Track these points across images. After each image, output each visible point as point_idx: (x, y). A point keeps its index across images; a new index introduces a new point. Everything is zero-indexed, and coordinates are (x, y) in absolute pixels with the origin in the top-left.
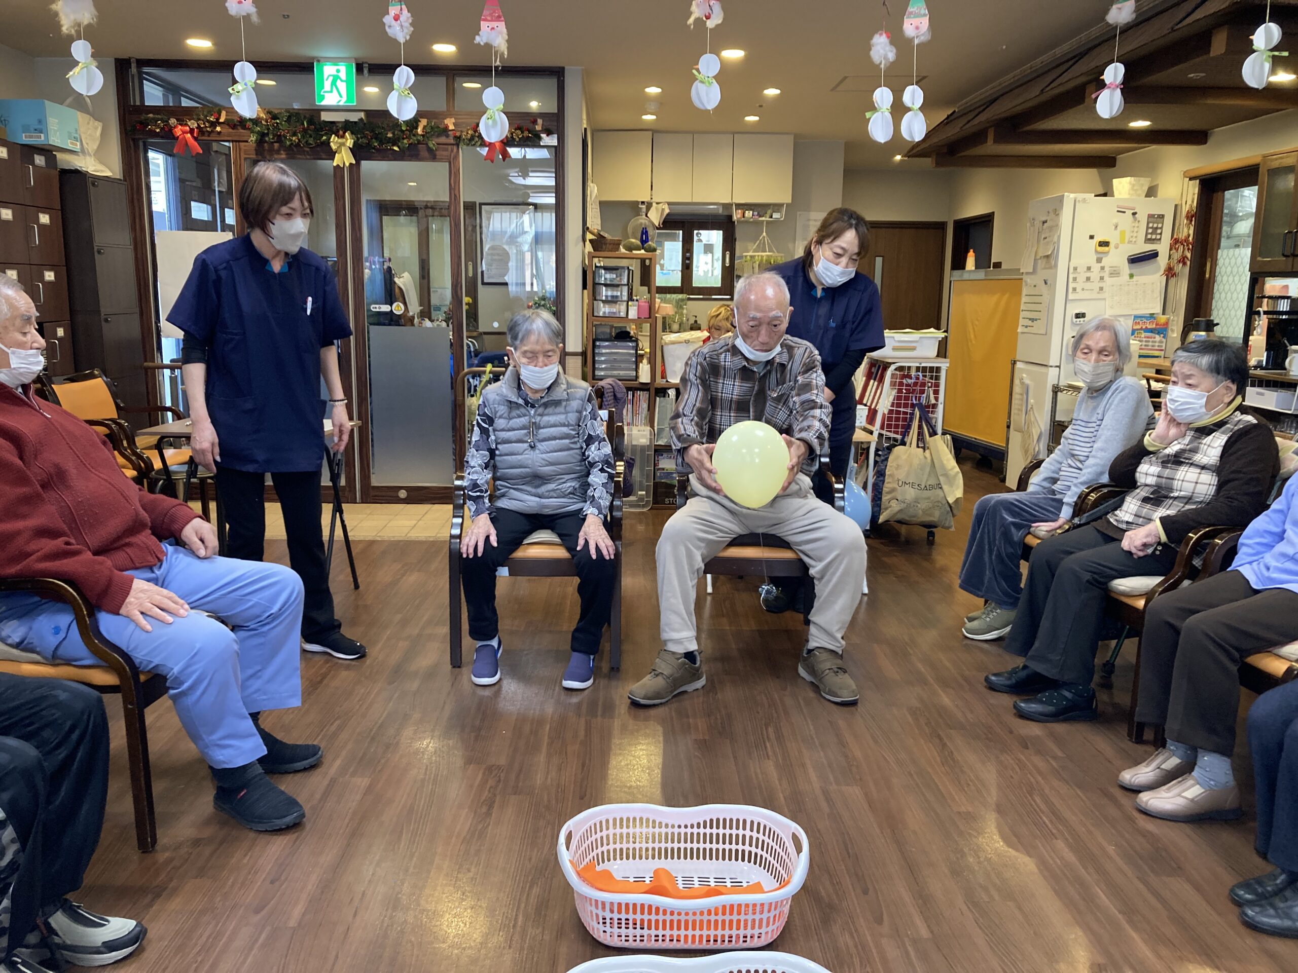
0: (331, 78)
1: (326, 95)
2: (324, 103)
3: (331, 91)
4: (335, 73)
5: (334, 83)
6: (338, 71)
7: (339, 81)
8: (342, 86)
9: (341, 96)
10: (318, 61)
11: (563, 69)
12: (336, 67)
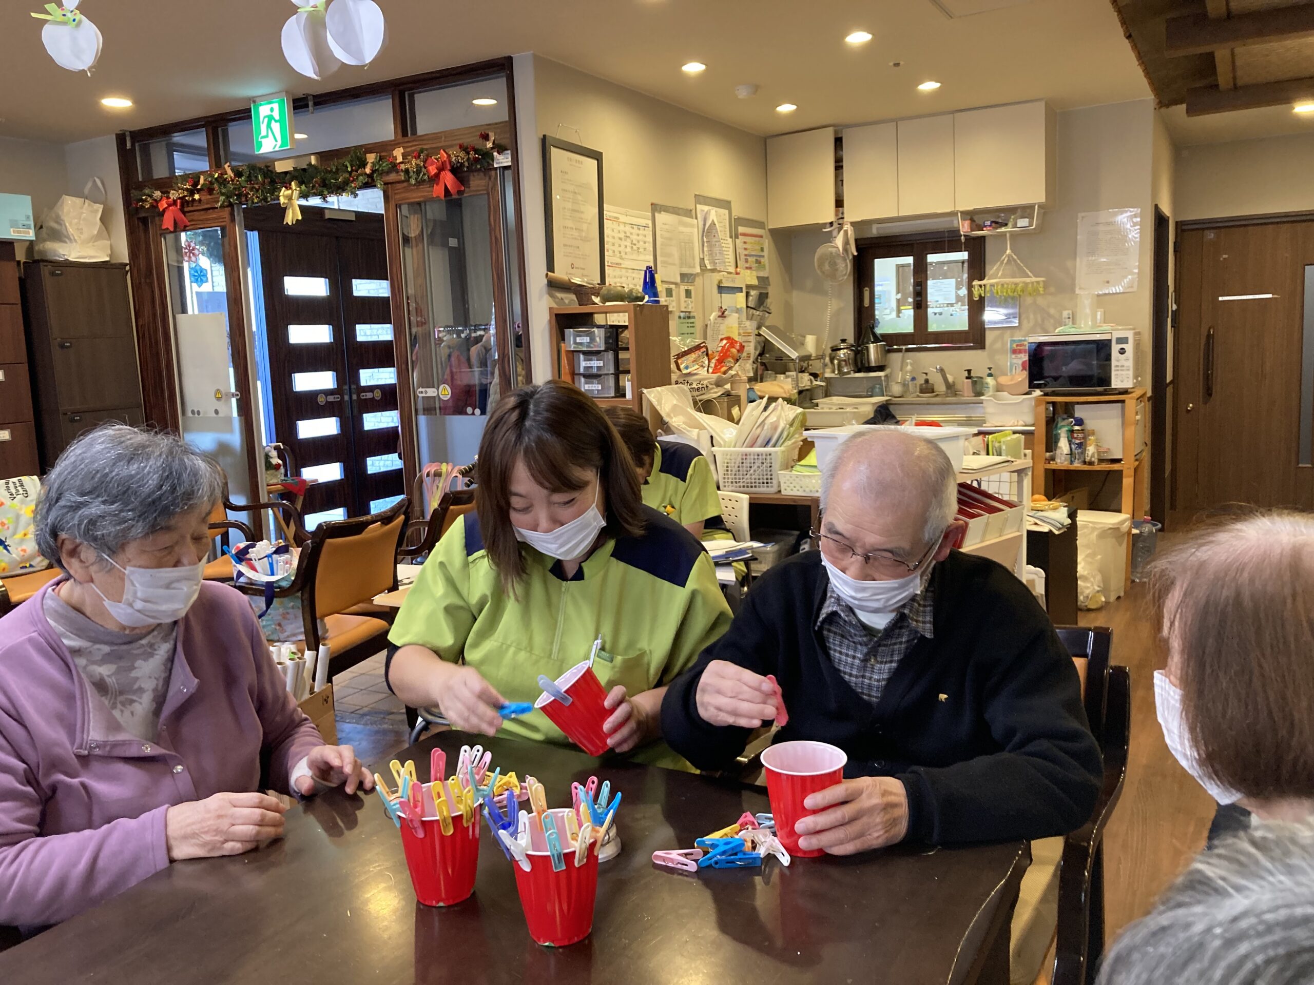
0: (266, 120)
1: (264, 141)
2: (262, 151)
3: (267, 136)
4: (269, 113)
5: (269, 126)
6: (272, 110)
7: (273, 122)
8: (276, 127)
9: (276, 141)
10: (254, 102)
11: (510, 59)
12: (270, 106)
